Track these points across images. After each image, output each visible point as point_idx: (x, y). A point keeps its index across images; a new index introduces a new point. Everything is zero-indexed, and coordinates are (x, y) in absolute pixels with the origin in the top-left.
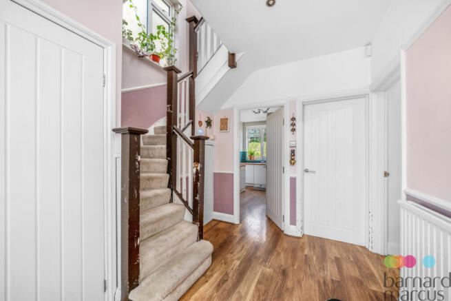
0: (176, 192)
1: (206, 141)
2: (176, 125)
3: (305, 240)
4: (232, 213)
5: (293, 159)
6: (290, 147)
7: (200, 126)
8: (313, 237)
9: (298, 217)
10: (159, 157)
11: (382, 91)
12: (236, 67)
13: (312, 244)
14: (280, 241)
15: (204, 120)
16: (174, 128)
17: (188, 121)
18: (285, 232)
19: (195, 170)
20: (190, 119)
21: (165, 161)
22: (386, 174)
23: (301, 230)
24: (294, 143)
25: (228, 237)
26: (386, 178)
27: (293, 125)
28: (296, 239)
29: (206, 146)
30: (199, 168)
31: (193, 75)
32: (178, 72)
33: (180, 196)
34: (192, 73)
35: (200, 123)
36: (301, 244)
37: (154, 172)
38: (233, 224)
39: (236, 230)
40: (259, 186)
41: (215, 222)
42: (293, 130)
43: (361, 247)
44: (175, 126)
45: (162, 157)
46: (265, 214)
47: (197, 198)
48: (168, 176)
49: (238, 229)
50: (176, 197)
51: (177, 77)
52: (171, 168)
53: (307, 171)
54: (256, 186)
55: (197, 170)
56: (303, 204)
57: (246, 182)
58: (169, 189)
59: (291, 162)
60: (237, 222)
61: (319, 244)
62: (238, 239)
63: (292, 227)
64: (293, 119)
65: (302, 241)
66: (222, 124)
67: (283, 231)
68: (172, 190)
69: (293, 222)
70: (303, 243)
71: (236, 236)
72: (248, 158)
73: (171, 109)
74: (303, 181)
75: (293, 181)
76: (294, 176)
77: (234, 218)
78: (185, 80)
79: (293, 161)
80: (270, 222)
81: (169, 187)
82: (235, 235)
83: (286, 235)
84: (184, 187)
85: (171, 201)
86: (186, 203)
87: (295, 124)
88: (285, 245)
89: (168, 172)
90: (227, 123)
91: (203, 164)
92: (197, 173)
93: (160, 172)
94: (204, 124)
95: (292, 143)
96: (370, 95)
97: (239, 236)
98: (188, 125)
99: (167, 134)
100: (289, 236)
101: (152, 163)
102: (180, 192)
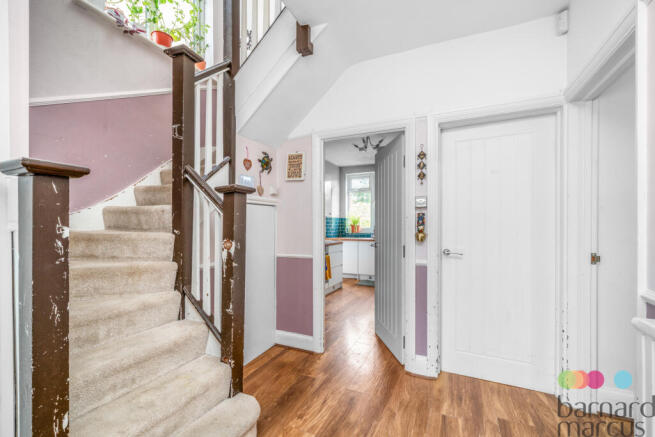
0: (192, 298)
1: (248, 196)
2: (193, 165)
3: (444, 383)
4: (310, 333)
5: (420, 231)
6: (417, 208)
7: (248, 169)
8: (458, 376)
9: (431, 340)
10: (158, 229)
11: (587, 100)
12: (311, 53)
13: (455, 392)
14: (397, 387)
15: (255, 157)
16: (186, 172)
17: (220, 159)
18: (408, 368)
19: (225, 254)
20: (225, 155)
21: (169, 237)
22: (595, 259)
23: (436, 365)
24: (424, 200)
25: (299, 381)
26: (594, 266)
27: (422, 166)
28: (427, 383)
29: (248, 206)
30: (232, 251)
31: (232, 68)
32: (195, 59)
33: (198, 305)
34: (229, 65)
35: (248, 164)
36: (435, 392)
37: (146, 260)
38: (311, 353)
39: (316, 366)
40: (367, 278)
41: (278, 351)
42: (422, 176)
43: (548, 396)
44: (188, 168)
45: (164, 229)
46: (373, 331)
47: (230, 311)
48: (175, 265)
49: (319, 364)
50: (190, 308)
51: (193, 70)
52: (182, 251)
53: (447, 253)
54: (362, 278)
55: (229, 254)
56: (440, 315)
57: (344, 272)
58: (177, 292)
59: (417, 237)
60: (318, 348)
61: (470, 391)
62: (317, 384)
63: (421, 358)
64: (422, 155)
65: (437, 385)
66: (291, 165)
67: (403, 366)
68: (183, 294)
69: (421, 349)
70: (440, 391)
71: (314, 379)
72: (348, 228)
73: (180, 133)
74: (439, 272)
75: (421, 272)
76: (422, 262)
77: (314, 343)
78: (214, 77)
79: (421, 235)
80: (382, 347)
81: (176, 288)
82: (312, 376)
83: (408, 374)
84: (207, 289)
85: (182, 315)
86: (209, 320)
87: (424, 165)
88: (406, 396)
89: (176, 259)
90: (300, 164)
91: (242, 242)
92: (229, 260)
93: (158, 259)
94: (256, 166)
95: (418, 200)
96: (566, 107)
97: (320, 378)
98: (222, 165)
99: (174, 183)
100: (415, 376)
101: (142, 240)
102: (198, 299)
